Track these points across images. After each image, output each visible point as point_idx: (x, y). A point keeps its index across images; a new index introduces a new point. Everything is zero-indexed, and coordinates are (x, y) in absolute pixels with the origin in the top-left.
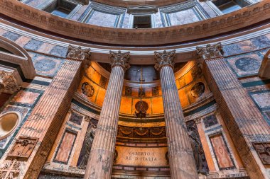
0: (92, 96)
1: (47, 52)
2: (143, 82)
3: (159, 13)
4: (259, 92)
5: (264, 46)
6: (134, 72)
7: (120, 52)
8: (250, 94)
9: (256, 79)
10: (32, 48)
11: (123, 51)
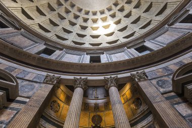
0: (58, 112)
1: (31, 79)
2: (97, 98)
3: (105, 54)
4: (178, 103)
5: (170, 72)
6: (90, 92)
7: (81, 78)
8: (173, 105)
9: (173, 94)
10: (21, 77)
11: (83, 77)
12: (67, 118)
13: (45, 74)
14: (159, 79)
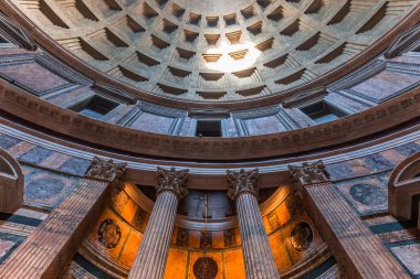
0: (114, 246)
1: (55, 167)
2: (209, 219)
5: (383, 168)
7: (173, 170)
9: (389, 219)
10: (31, 161)
11: (178, 169)
12: (136, 263)
13: (89, 156)
14: (358, 182)
